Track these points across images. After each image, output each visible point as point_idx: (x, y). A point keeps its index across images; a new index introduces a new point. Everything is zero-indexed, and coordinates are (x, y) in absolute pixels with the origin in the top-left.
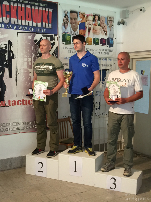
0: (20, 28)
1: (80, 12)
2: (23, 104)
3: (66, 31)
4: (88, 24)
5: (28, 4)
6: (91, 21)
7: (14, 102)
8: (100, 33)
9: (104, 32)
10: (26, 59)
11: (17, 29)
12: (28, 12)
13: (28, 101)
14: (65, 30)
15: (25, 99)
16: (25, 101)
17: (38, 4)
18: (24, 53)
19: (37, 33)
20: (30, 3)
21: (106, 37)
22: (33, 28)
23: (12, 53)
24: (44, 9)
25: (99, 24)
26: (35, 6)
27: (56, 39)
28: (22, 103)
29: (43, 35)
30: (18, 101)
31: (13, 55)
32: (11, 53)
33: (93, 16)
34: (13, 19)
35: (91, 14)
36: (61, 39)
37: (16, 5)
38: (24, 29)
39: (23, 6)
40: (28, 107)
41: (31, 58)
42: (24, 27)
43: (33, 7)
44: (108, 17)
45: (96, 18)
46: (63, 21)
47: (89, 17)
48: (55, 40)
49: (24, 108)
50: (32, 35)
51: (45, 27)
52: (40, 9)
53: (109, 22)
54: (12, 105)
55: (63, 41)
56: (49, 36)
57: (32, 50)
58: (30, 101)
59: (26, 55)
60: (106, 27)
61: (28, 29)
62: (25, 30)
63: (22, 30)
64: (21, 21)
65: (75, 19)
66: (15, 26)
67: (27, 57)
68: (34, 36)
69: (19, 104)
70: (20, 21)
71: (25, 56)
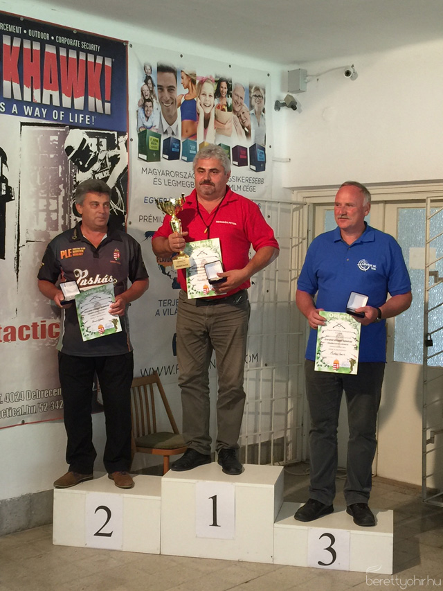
0: (28, 110)
1: (182, 71)
2: (35, 336)
3: (148, 124)
4: (202, 105)
5: (51, 43)
6: (210, 96)
7: (10, 330)
8: (231, 132)
9: (243, 127)
10: (43, 203)
11: (21, 113)
12: (50, 64)
13: (47, 327)
14: (145, 119)
15: (39, 321)
16: (40, 326)
17: (75, 43)
18: (39, 184)
19: (72, 127)
20: (55, 38)
21: (247, 144)
22: (61, 112)
23: (7, 186)
24: (91, 58)
25: (229, 105)
26: (68, 48)
27: (122, 145)
28: (30, 332)
29: (87, 133)
30: (21, 328)
31: (9, 189)
32: (4, 184)
33: (215, 81)
34: (9, 83)
35: (211, 77)
36: (134, 145)
37: (17, 44)
38: (37, 115)
39: (37, 47)
40: (47, 345)
41: (58, 201)
42: (37, 109)
43: (63, 53)
44: (251, 87)
45: (223, 87)
46: (140, 93)
47: (206, 84)
48: (119, 149)
49: (38, 349)
50: (59, 131)
51: (94, 110)
52: (80, 58)
53: (253, 100)
54: (3, 341)
55: (139, 153)
56: (103, 136)
57: (60, 175)
58: (54, 326)
59: (42, 191)
60: (246, 114)
61: (49, 116)
62: (41, 117)
63: (32, 116)
64: (30, 89)
65: (171, 89)
66: (15, 105)
67: (46, 195)
68: (64, 136)
69: (25, 337)
70: (27, 90)
71: (40, 195)
